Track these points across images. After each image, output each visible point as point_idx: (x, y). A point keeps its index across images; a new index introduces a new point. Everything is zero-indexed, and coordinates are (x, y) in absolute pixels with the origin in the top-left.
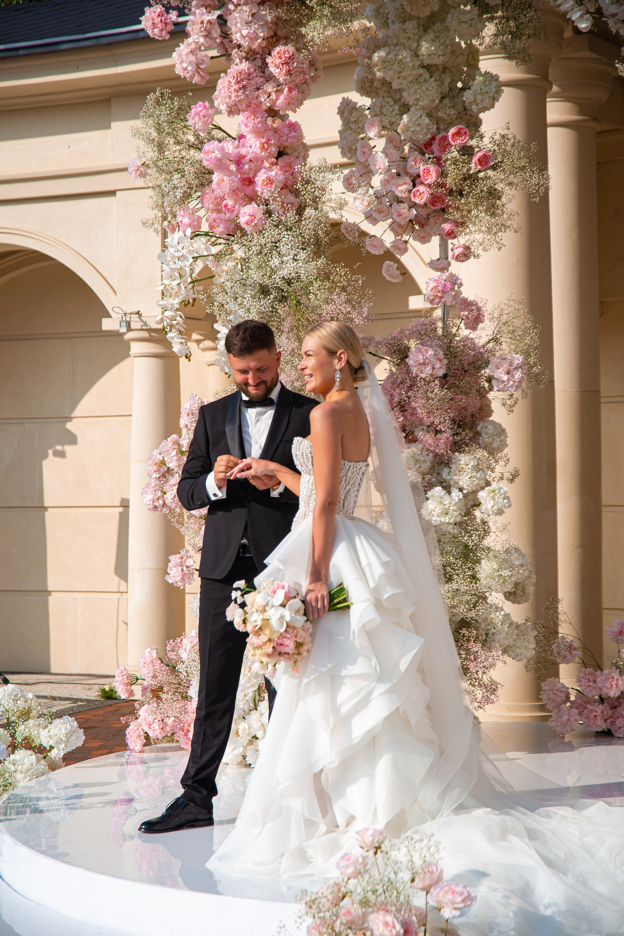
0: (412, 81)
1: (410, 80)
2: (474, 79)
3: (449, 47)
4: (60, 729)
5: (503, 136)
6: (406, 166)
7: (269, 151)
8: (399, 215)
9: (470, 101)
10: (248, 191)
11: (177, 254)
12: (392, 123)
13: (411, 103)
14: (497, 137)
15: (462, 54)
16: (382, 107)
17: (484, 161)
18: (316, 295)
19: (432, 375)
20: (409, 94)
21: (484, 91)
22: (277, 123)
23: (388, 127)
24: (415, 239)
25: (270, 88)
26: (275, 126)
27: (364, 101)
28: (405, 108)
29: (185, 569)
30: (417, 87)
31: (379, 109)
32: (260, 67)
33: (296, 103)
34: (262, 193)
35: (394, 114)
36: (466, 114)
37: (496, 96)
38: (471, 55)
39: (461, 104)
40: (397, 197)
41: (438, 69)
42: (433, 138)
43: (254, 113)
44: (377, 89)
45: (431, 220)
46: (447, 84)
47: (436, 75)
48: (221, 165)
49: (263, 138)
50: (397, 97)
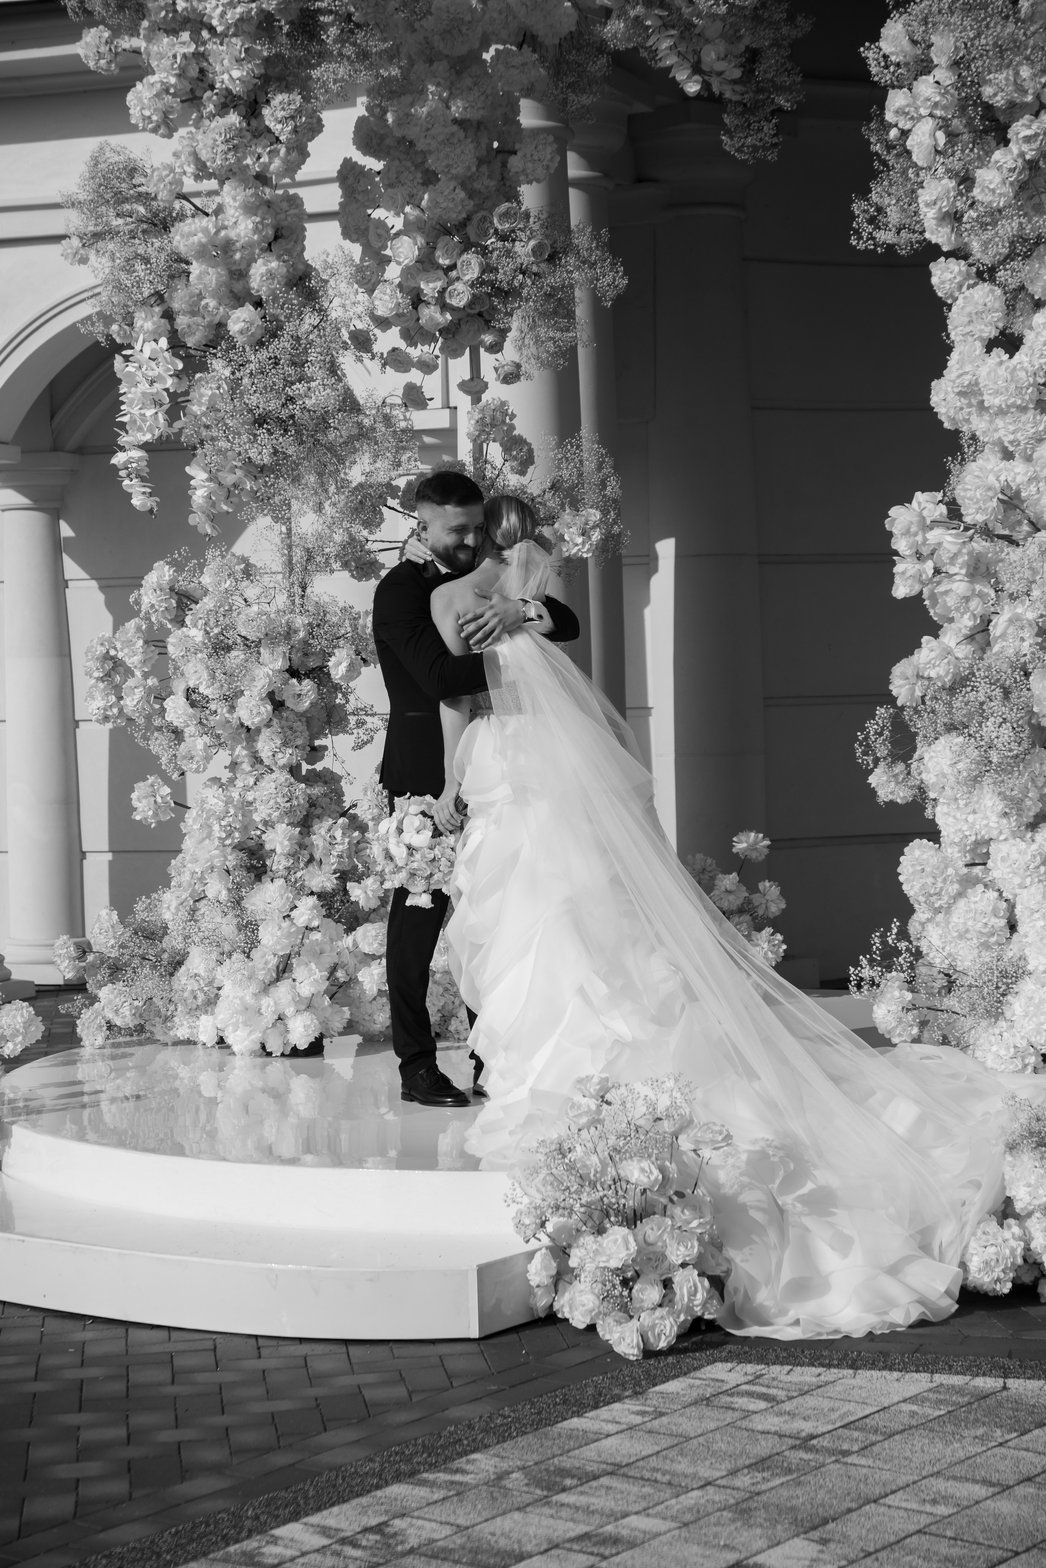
0: (442, 141)
1: (440, 139)
3: (490, 98)
6: (435, 256)
7: (262, 233)
8: (429, 321)
9: (514, 168)
10: (239, 287)
12: (414, 197)
13: (439, 171)
16: (399, 173)
17: (539, 251)
20: (436, 158)
21: (536, 158)
22: (270, 195)
23: (410, 201)
25: (261, 147)
26: (267, 198)
27: (374, 164)
28: (431, 177)
29: (159, 800)
30: (449, 149)
31: (393, 176)
33: (296, 169)
34: (259, 292)
35: (415, 184)
36: (506, 186)
38: (509, 106)
39: (499, 171)
40: (424, 296)
41: (472, 125)
42: (468, 219)
43: (243, 181)
44: (389, 147)
45: (463, 326)
46: (484, 146)
47: (471, 134)
48: (202, 253)
49: (256, 215)
50: (419, 160)
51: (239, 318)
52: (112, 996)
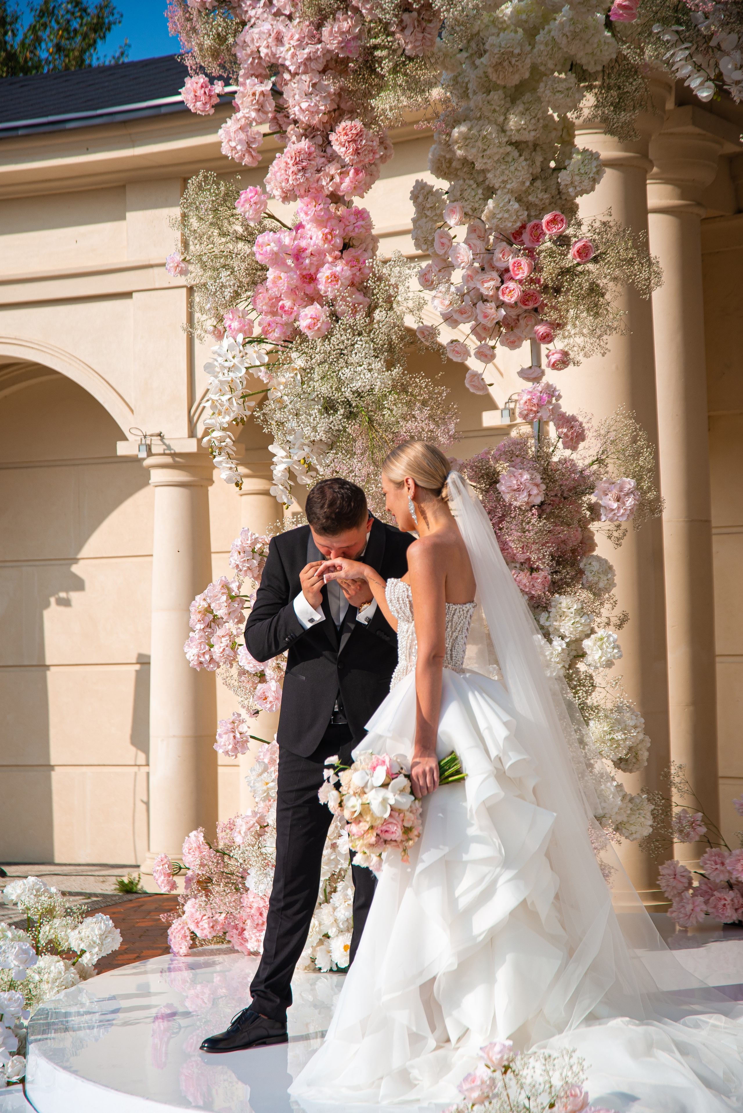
0: (498, 160)
1: (496, 159)
2: (570, 158)
3: (541, 121)
4: (93, 930)
5: (604, 224)
6: (492, 259)
7: (333, 243)
8: (486, 316)
9: (567, 183)
10: (309, 289)
11: (227, 364)
12: (474, 210)
13: (497, 186)
14: (597, 225)
15: (555, 129)
16: (462, 191)
17: (583, 253)
18: (391, 411)
19: (527, 503)
20: (495, 176)
21: (582, 171)
22: (342, 211)
23: (470, 213)
24: (502, 344)
25: (332, 169)
26: (339, 213)
27: (442, 185)
28: (490, 192)
29: (238, 735)
30: (504, 167)
31: (459, 193)
32: (321, 146)
33: (364, 187)
34: (326, 292)
35: (477, 199)
36: (560, 198)
37: (597, 177)
38: (565, 130)
39: (554, 187)
40: (482, 295)
41: (528, 146)
42: (523, 227)
43: (316, 199)
44: (457, 170)
45: (521, 321)
46: (538, 164)
47: (526, 154)
48: (277, 259)
49: (326, 228)
50: (481, 179)
51: (306, 315)
52: (193, 910)
